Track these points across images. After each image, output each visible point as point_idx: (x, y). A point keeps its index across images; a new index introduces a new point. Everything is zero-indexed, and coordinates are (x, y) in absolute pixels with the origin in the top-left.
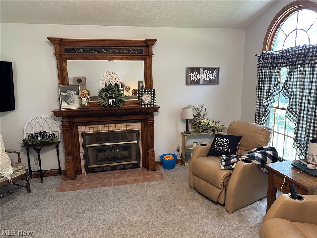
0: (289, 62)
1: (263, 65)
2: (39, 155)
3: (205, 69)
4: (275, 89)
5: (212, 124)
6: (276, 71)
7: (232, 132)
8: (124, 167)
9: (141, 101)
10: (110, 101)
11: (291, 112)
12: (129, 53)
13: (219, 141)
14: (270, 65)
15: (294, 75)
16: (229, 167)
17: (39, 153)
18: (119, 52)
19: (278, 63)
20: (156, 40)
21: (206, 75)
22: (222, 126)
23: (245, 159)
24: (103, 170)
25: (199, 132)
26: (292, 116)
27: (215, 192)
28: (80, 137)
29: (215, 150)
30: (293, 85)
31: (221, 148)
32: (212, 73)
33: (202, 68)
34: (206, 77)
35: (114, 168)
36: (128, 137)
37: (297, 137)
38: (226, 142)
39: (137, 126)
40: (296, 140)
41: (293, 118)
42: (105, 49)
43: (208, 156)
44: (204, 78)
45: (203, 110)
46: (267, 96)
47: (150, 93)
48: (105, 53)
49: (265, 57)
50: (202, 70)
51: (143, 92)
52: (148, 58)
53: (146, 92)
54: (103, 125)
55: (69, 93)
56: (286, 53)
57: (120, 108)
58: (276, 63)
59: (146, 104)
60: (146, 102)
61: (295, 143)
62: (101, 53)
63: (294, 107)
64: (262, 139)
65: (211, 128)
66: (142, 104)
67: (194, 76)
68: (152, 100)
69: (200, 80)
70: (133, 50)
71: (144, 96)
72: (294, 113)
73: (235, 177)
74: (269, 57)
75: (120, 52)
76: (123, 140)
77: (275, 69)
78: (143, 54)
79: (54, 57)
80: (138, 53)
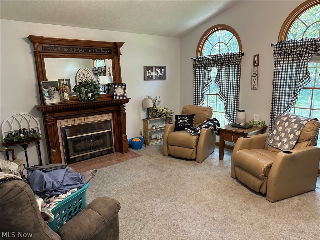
0: (218, 63)
1: (198, 66)
2: (26, 152)
3: (156, 67)
4: (209, 82)
5: (165, 111)
6: (208, 69)
7: (187, 113)
8: (101, 154)
9: (115, 94)
10: (89, 95)
11: (222, 95)
12: (101, 52)
13: (180, 119)
14: (204, 65)
15: (222, 72)
16: (197, 133)
17: (25, 149)
18: (92, 52)
19: (210, 64)
20: (124, 43)
21: (157, 72)
22: (171, 111)
23: (205, 127)
24: (83, 159)
25: (157, 117)
26: (223, 98)
27: (189, 152)
28: (59, 131)
29: (180, 126)
30: (221, 78)
31: (184, 124)
32: (161, 71)
33: (154, 67)
34: (157, 74)
35: (93, 156)
36: (103, 127)
37: (227, 110)
38: (186, 120)
39: (109, 117)
40: (226, 112)
41: (223, 99)
42: (80, 49)
43: (174, 131)
44: (156, 75)
45: (157, 100)
46: (203, 87)
47: (123, 87)
48: (80, 52)
49: (199, 59)
50: (154, 68)
51: (116, 86)
52: (115, 58)
53: (119, 86)
54: (80, 118)
55: (50, 89)
56: (216, 57)
57: (98, 101)
58: (209, 64)
59: (119, 97)
60: (119, 94)
61: (226, 115)
62: (77, 52)
63: (223, 92)
64: (208, 114)
65: (164, 113)
66: (115, 97)
67: (149, 73)
68: (125, 92)
69: (154, 76)
70: (104, 50)
71: (117, 90)
72: (224, 96)
73: (202, 139)
74: (202, 60)
75: (94, 51)
76: (100, 130)
77: (208, 68)
78: (112, 54)
79: (30, 54)
80: (108, 53)
